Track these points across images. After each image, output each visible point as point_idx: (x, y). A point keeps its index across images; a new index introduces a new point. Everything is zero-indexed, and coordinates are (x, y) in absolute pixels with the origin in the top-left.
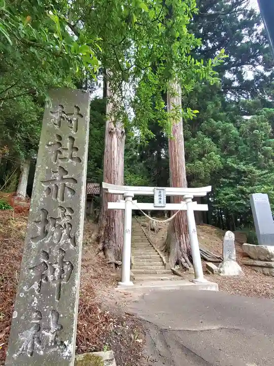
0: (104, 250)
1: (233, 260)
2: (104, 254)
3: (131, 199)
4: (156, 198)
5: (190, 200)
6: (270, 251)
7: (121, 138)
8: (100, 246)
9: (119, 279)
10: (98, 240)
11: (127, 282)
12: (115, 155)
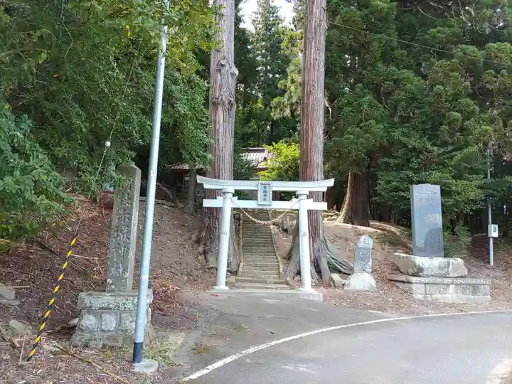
0: (205, 253)
1: (367, 272)
2: (205, 258)
3: (230, 195)
4: (260, 194)
5: (305, 197)
6: (417, 264)
7: (229, 110)
8: (201, 249)
9: (215, 284)
10: (198, 241)
11: (222, 286)
12: (220, 134)
